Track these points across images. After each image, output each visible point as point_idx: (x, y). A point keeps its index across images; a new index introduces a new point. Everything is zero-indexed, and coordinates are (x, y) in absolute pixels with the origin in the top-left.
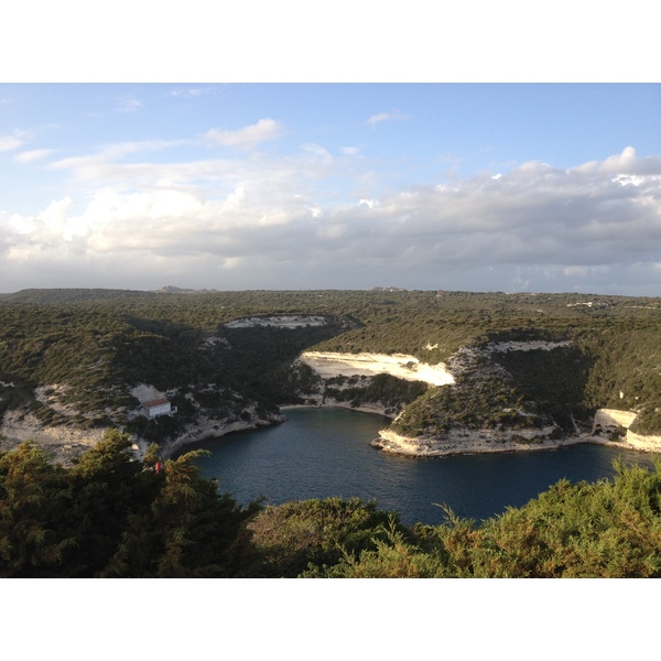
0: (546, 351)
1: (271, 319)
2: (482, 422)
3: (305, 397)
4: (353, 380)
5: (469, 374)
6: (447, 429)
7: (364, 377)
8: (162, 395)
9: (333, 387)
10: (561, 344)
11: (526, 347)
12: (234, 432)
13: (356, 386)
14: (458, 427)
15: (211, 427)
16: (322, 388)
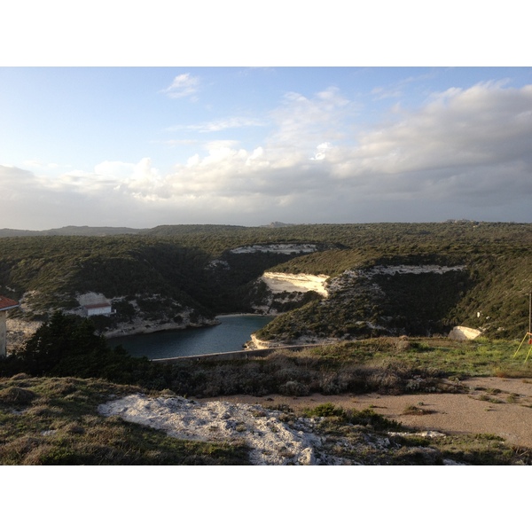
0: (439, 274)
1: (271, 246)
2: (330, 332)
3: (256, 307)
4: (292, 295)
5: (342, 292)
6: (298, 335)
7: (300, 293)
8: (108, 301)
9: (277, 300)
10: (455, 269)
11: (417, 270)
12: (164, 330)
13: (293, 300)
14: (309, 335)
15: (145, 326)
16: (270, 301)
